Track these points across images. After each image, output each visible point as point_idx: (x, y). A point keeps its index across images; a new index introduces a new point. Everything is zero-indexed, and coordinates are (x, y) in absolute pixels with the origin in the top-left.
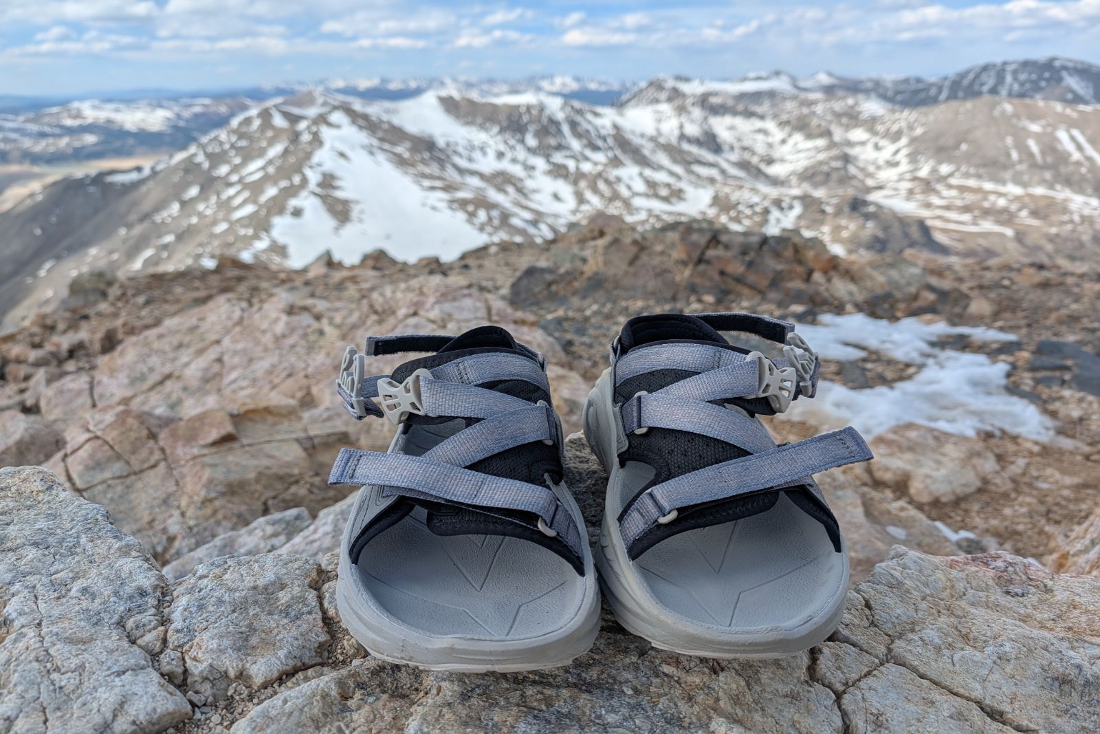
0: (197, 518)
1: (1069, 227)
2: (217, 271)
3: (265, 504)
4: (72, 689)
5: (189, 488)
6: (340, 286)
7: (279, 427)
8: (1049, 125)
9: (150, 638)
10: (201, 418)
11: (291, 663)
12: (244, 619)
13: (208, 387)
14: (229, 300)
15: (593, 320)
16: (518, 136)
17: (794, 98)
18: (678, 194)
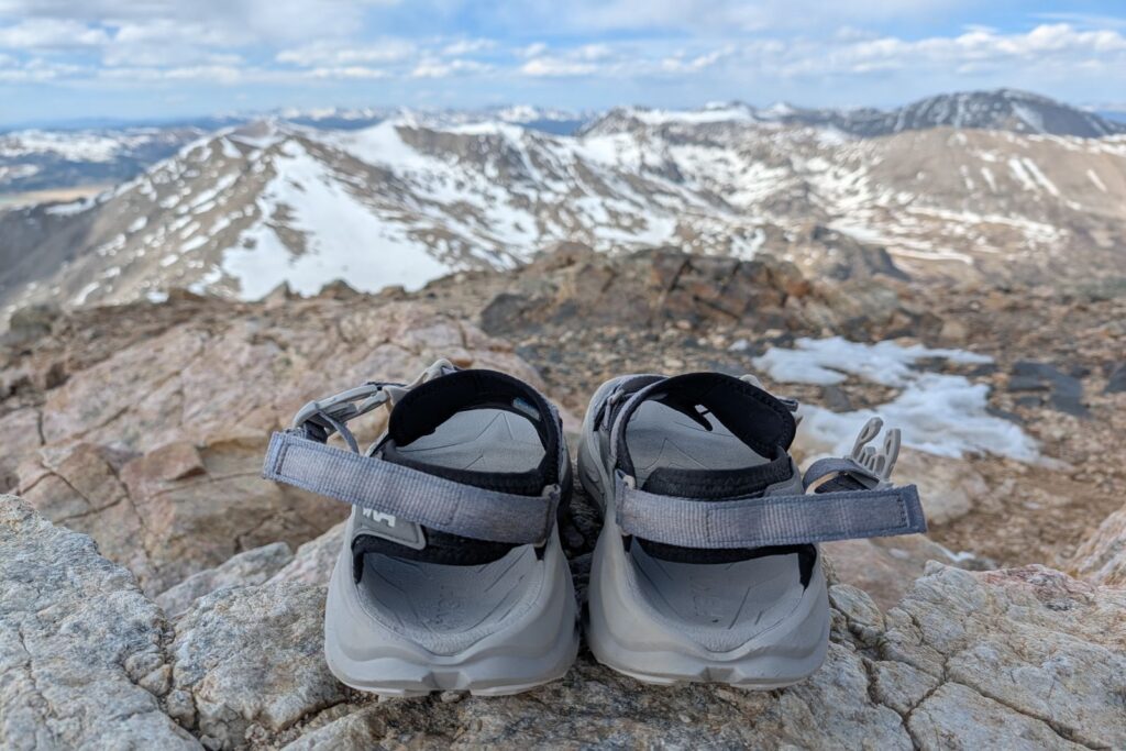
0: (164, 558)
1: (1025, 254)
2: (168, 304)
3: (237, 541)
4: (72, 735)
5: (154, 526)
6: (301, 316)
7: (250, 460)
8: (1002, 154)
9: (155, 677)
10: (166, 451)
11: (314, 701)
12: (257, 654)
13: (168, 420)
14: (188, 330)
15: (568, 347)
16: (478, 166)
17: (753, 128)
18: (641, 224)
